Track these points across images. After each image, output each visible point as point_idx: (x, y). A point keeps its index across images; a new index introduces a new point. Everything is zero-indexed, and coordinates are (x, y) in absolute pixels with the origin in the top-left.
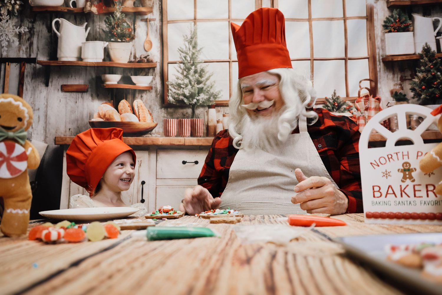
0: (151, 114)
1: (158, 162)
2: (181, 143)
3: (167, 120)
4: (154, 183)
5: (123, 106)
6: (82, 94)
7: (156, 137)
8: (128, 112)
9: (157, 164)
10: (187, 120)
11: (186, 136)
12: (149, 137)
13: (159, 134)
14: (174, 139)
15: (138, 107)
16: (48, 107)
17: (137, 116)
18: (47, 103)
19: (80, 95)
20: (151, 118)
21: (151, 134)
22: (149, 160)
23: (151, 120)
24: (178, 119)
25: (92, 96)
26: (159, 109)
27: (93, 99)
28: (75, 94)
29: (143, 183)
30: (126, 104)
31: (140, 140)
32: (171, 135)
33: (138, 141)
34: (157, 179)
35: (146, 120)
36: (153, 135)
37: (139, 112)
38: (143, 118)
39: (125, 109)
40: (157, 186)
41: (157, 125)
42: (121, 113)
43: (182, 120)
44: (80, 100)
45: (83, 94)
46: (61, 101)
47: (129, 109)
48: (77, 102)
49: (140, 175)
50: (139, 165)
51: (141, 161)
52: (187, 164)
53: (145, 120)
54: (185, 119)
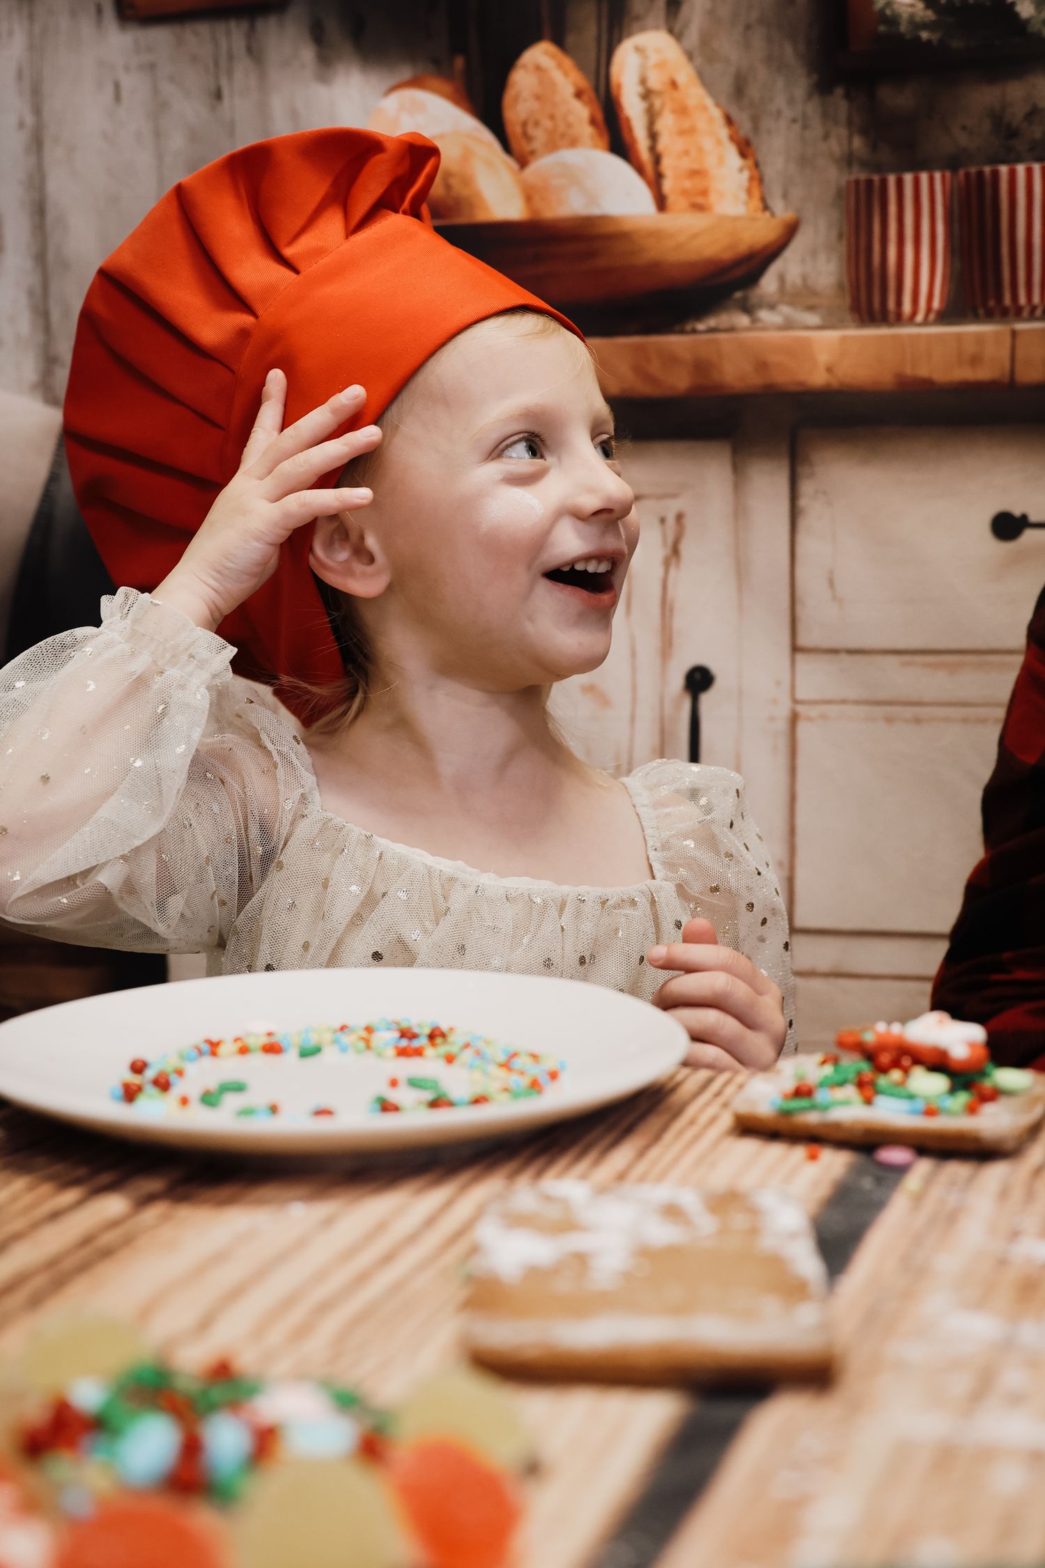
0: (745, 148)
1: (802, 524)
2: (983, 373)
3: (869, 183)
4: (778, 683)
5: (538, 98)
6: (252, 28)
7: (788, 325)
8: (573, 143)
9: (801, 538)
10: (1029, 172)
11: (1026, 313)
12: (731, 329)
13: (811, 308)
14: (929, 336)
15: (647, 95)
16: (48, 145)
17: (640, 169)
18: (37, 111)
19: (234, 34)
20: (751, 179)
21: (747, 309)
22: (739, 512)
23: (749, 192)
24: (961, 173)
25: (318, 36)
26: (809, 96)
27: (326, 60)
28: (203, 28)
29: (699, 680)
30: (557, 76)
31: (671, 359)
32: (907, 307)
33: (655, 367)
34: (800, 657)
35: (713, 198)
36: (764, 315)
37: (653, 136)
38: (688, 184)
39: (552, 117)
40: (800, 708)
41: (791, 230)
42: (527, 147)
43: (996, 175)
44: (243, 72)
45: (260, 24)
46: (125, 94)
47: (580, 113)
48: (226, 92)
49: (678, 622)
50: (669, 550)
51: (680, 517)
52: (1029, 536)
53: (704, 193)
54: (1021, 169)
